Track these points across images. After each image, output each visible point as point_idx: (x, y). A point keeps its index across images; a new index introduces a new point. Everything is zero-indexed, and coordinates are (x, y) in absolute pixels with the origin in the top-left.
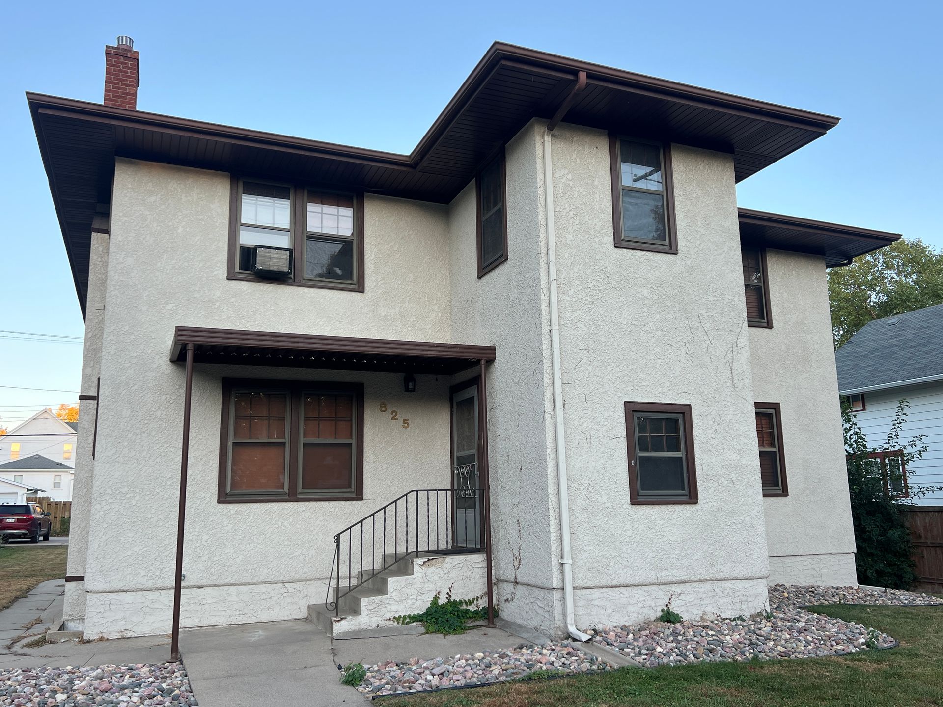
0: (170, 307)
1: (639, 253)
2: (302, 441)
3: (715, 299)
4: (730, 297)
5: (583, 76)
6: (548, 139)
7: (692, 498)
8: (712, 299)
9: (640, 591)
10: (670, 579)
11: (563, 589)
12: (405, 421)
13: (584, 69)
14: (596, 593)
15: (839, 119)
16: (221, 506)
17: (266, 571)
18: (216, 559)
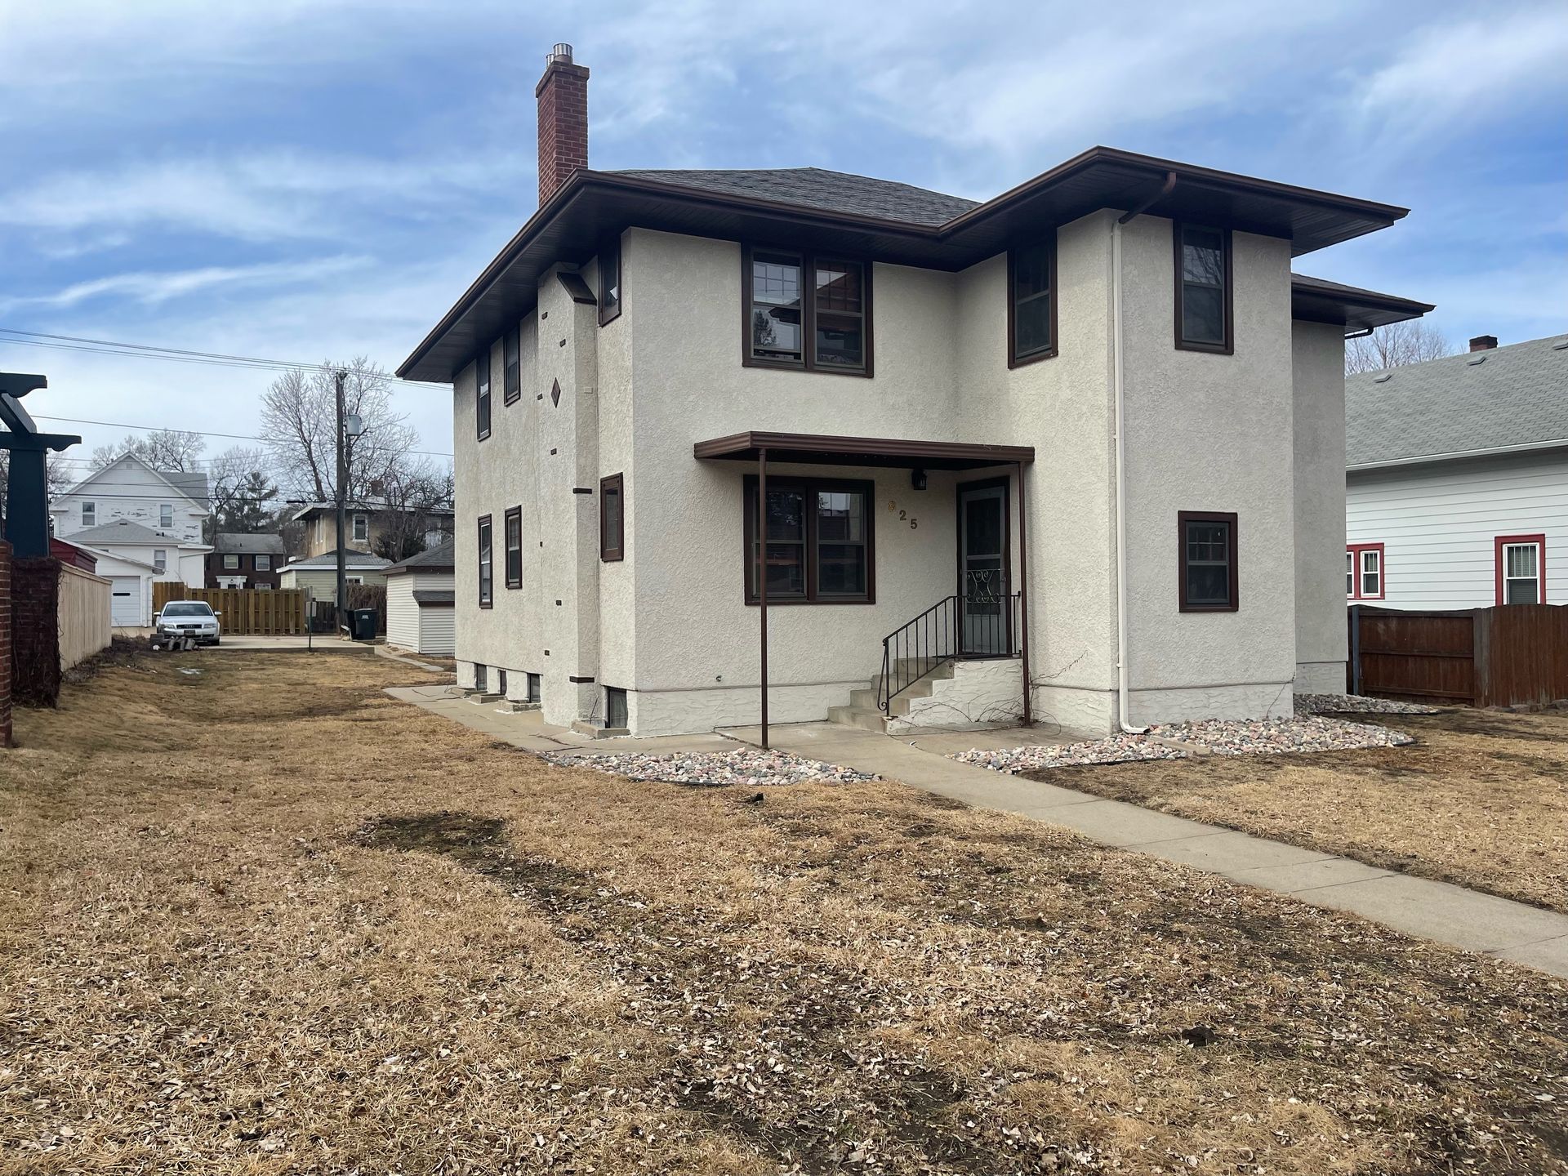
1: (1198, 355)
2: (819, 542)
3: (1265, 402)
4: (1278, 400)
5: (1173, 177)
6: (1117, 233)
7: (1232, 605)
9: (1183, 694)
10: (1209, 682)
11: (1118, 691)
12: (913, 522)
13: (1173, 170)
14: (1148, 695)
15: (1406, 210)
16: (749, 607)
18: (746, 661)
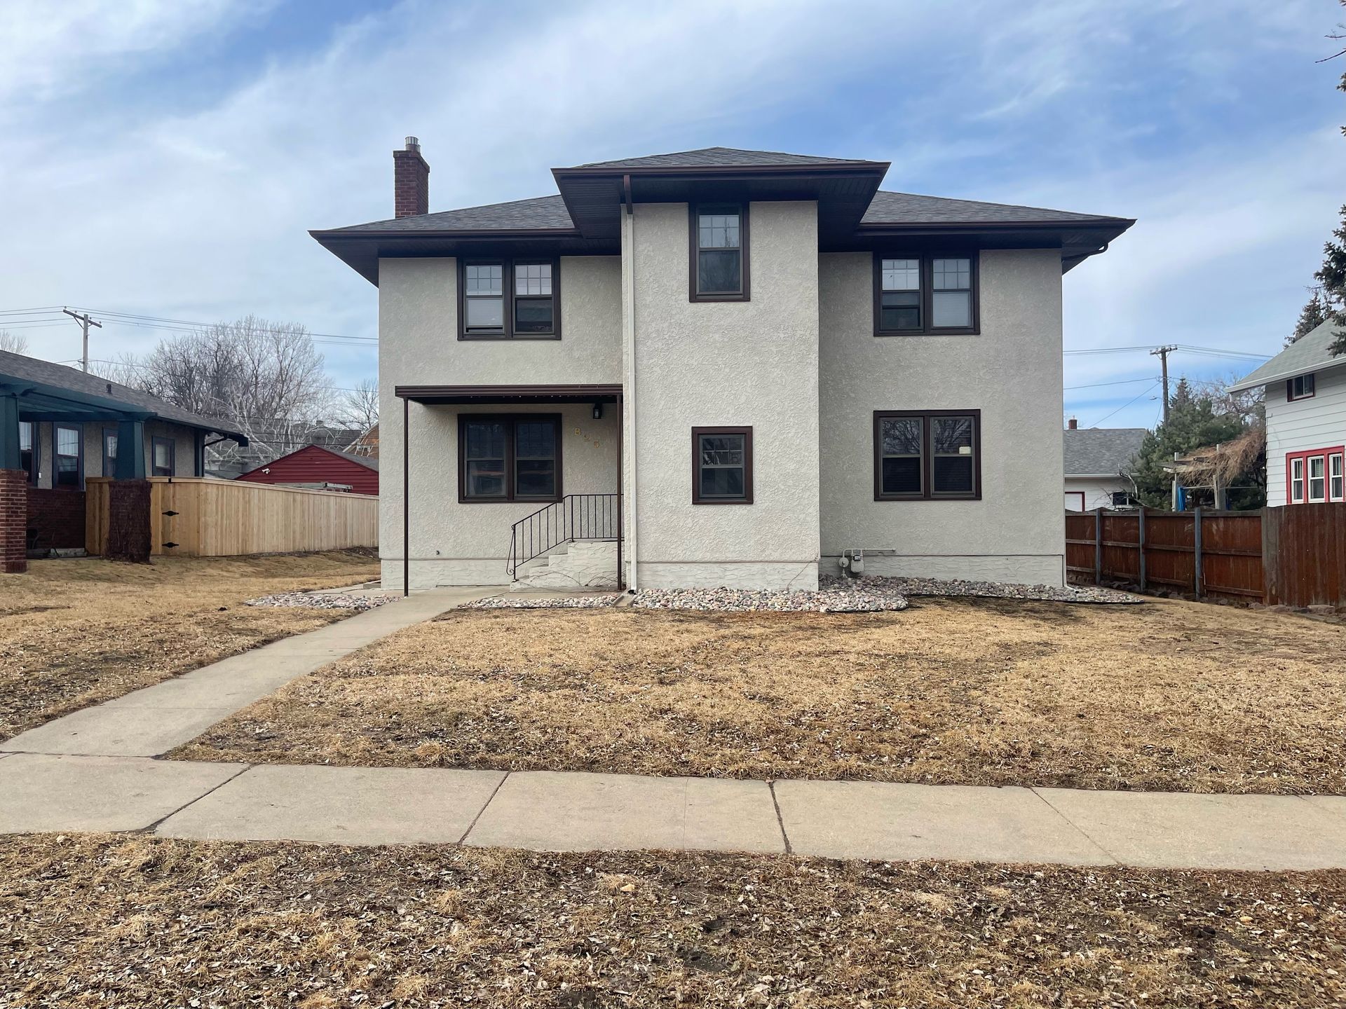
0: (421, 364)
1: (713, 304)
2: (516, 458)
3: (786, 335)
4: (802, 332)
5: (627, 179)
6: (630, 221)
7: (748, 499)
8: (782, 336)
9: (697, 567)
12: (596, 442)
14: (660, 567)
15: (889, 163)
16: (461, 505)
17: (493, 551)
18: (459, 541)
